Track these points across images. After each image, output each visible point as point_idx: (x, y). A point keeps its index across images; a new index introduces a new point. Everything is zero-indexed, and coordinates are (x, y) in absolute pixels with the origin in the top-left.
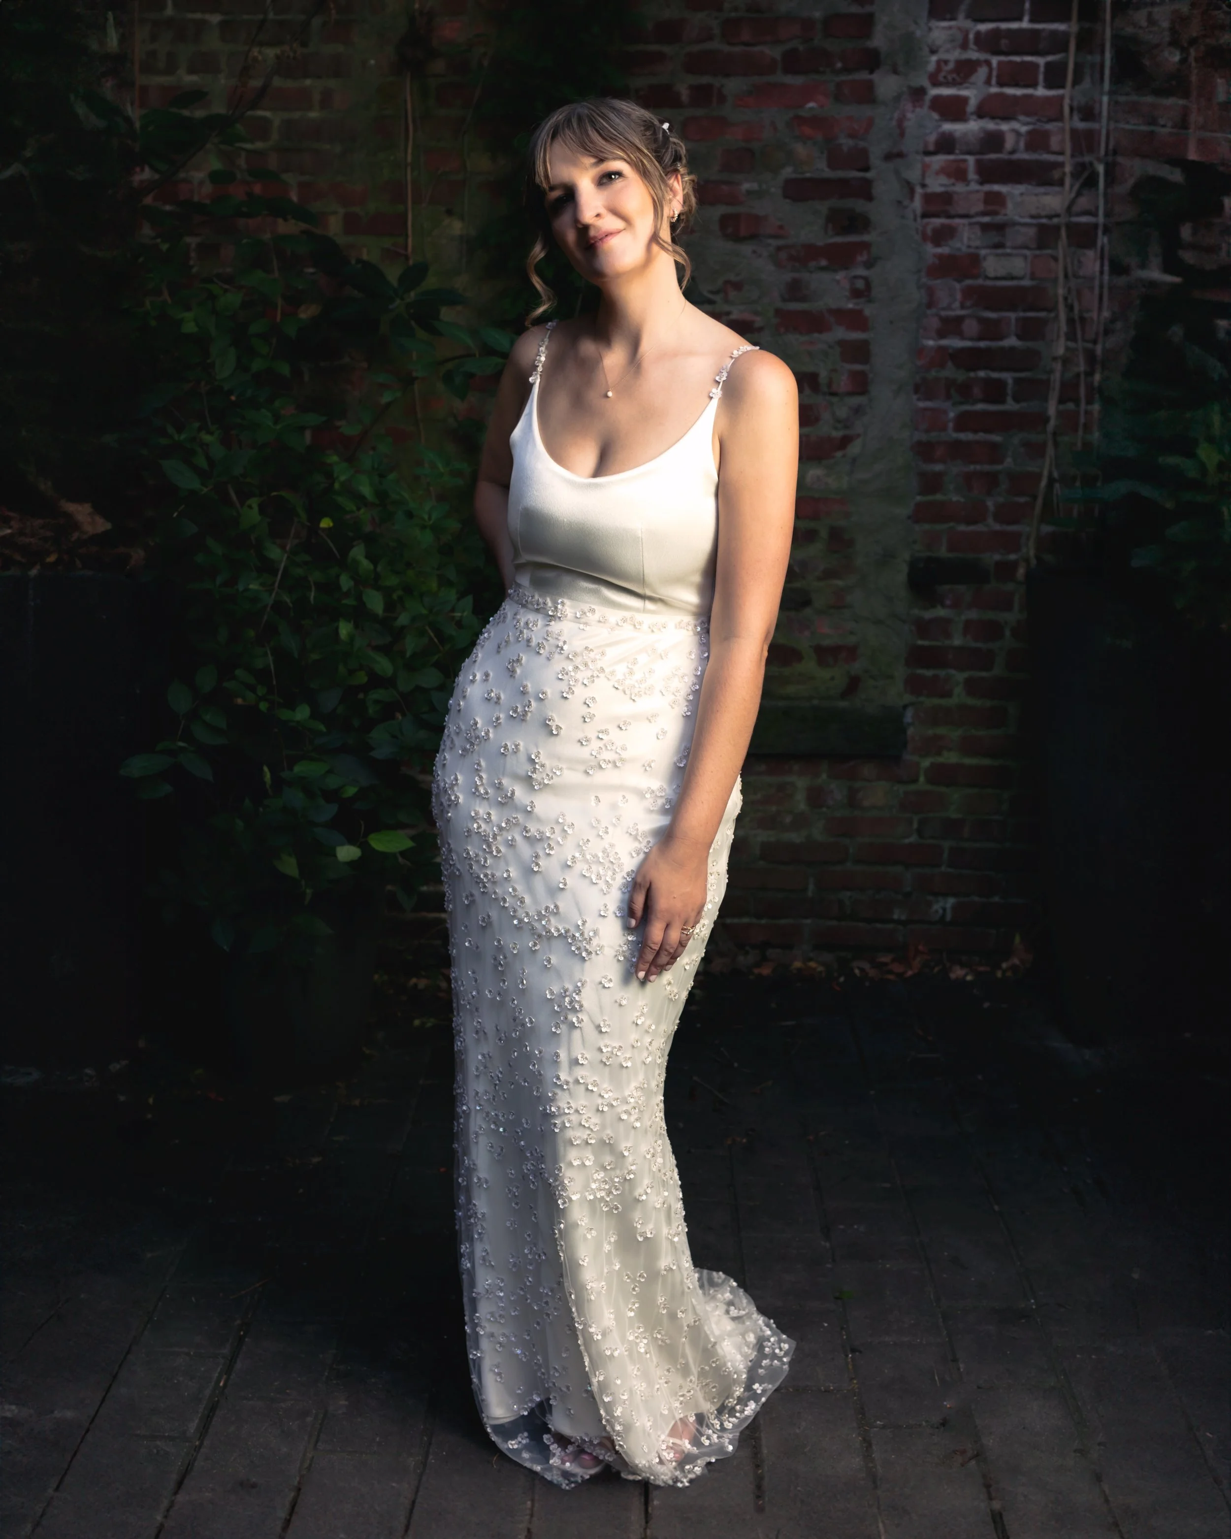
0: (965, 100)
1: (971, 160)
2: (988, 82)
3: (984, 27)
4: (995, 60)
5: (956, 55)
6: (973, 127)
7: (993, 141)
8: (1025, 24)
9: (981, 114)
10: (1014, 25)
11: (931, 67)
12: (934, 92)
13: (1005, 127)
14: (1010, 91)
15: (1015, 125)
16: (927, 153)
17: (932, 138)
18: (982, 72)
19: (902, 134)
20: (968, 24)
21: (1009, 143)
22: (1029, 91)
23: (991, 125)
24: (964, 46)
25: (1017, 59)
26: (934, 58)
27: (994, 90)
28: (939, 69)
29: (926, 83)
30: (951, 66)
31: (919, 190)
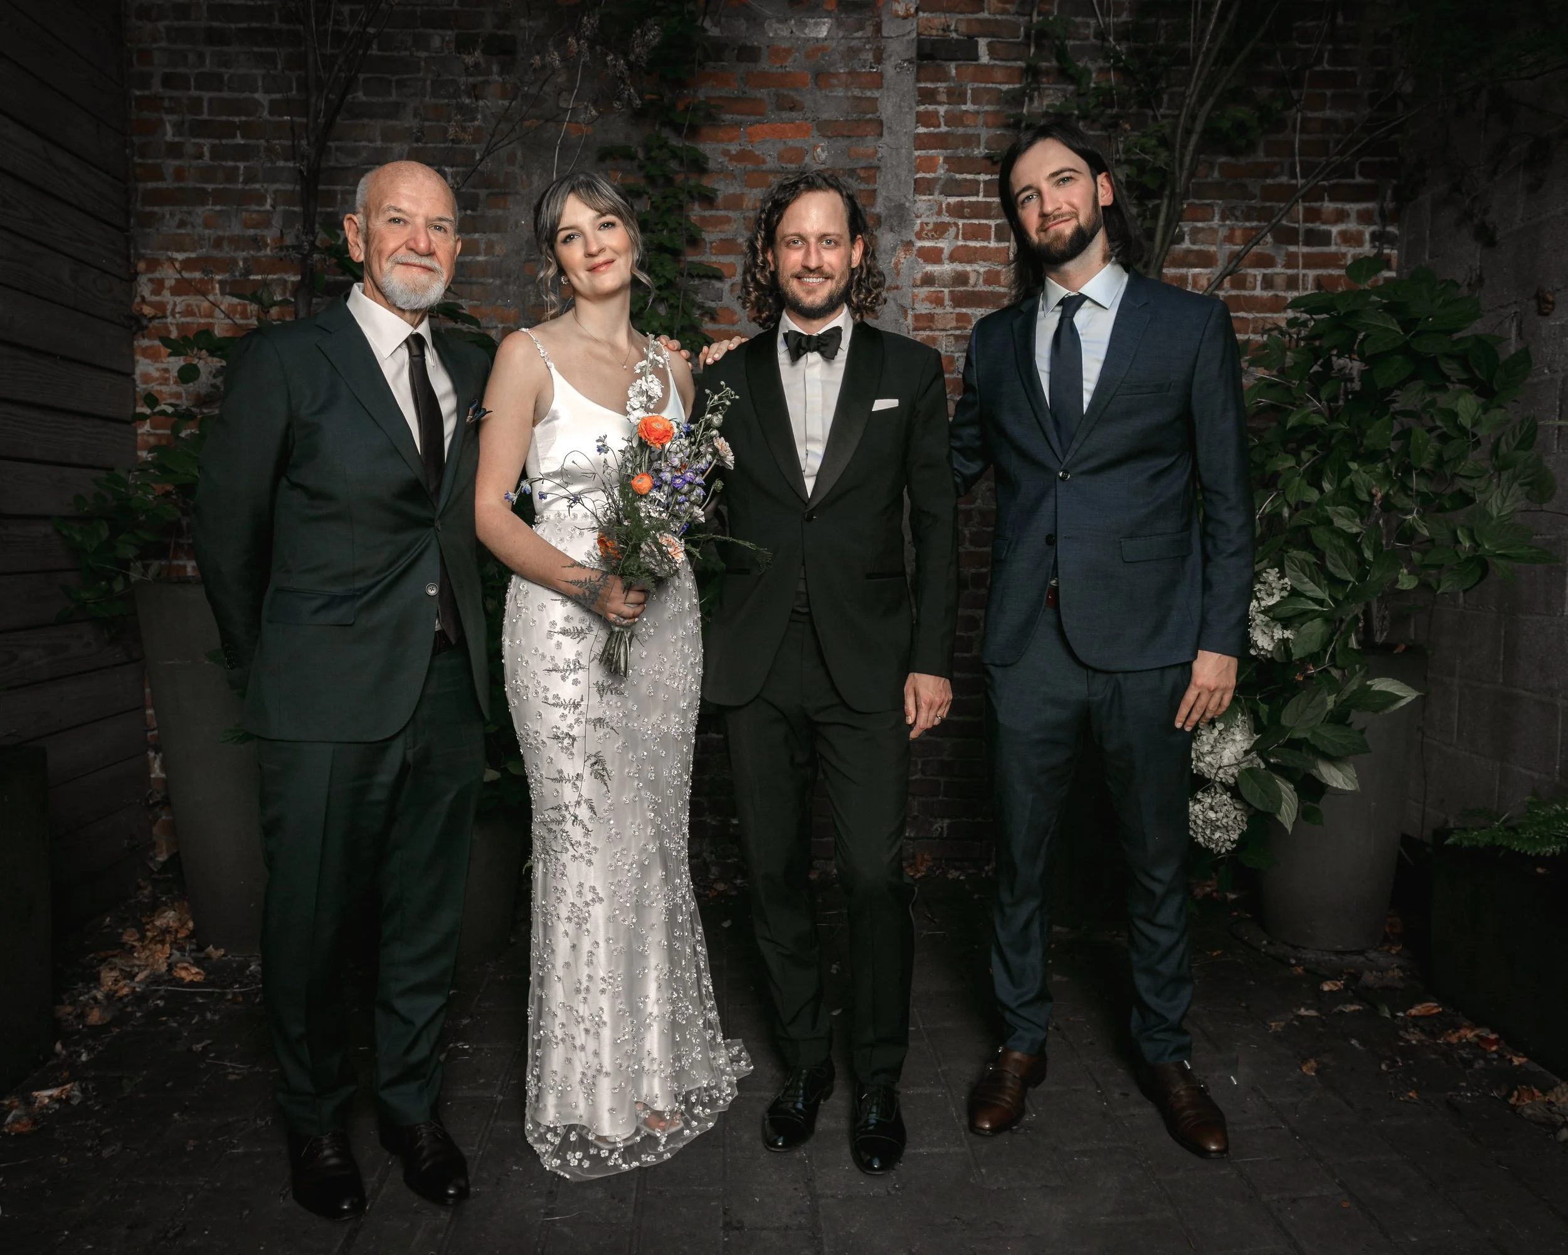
0: (941, 250)
1: (946, 290)
2: (956, 237)
3: (953, 200)
4: (961, 222)
5: (934, 219)
6: (946, 268)
7: (961, 279)
8: (981, 198)
9: (952, 258)
10: (973, 199)
11: (917, 228)
12: (919, 244)
13: (968, 268)
14: (972, 244)
15: (976, 267)
16: (915, 286)
17: (919, 276)
18: (952, 231)
19: (898, 274)
20: (942, 198)
21: (972, 281)
22: (986, 244)
23: (959, 267)
24: (939, 213)
25: (976, 222)
26: (919, 221)
27: (960, 243)
28: (922, 229)
29: (914, 238)
30: (931, 227)
31: (910, 312)
